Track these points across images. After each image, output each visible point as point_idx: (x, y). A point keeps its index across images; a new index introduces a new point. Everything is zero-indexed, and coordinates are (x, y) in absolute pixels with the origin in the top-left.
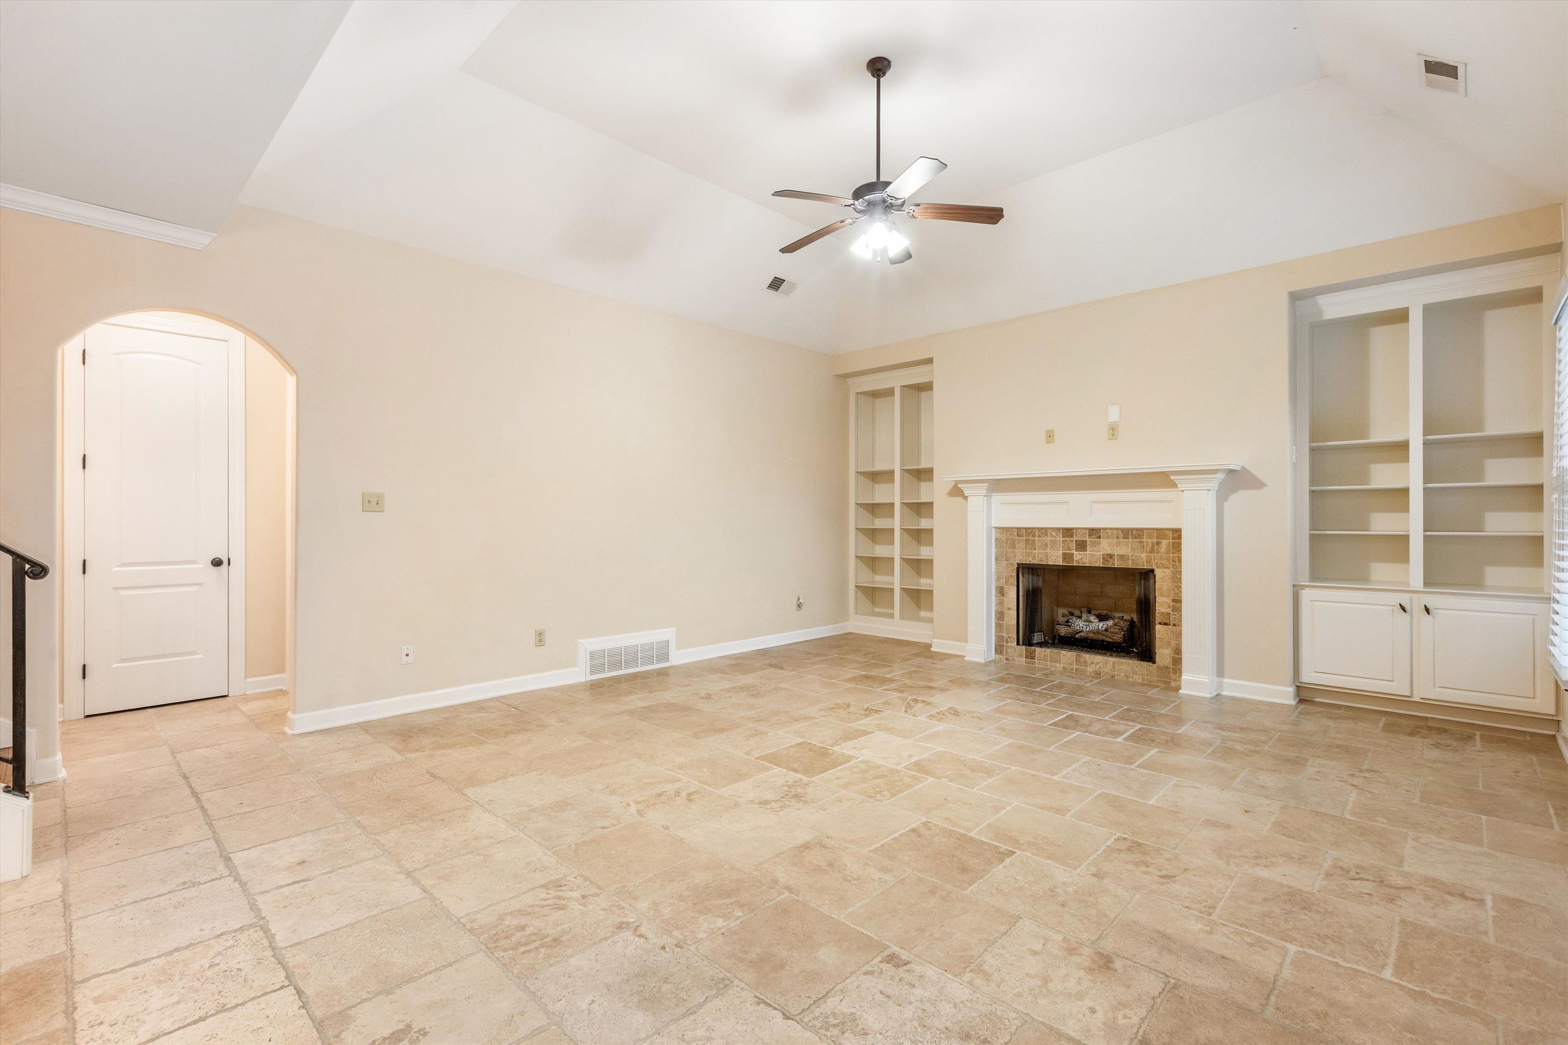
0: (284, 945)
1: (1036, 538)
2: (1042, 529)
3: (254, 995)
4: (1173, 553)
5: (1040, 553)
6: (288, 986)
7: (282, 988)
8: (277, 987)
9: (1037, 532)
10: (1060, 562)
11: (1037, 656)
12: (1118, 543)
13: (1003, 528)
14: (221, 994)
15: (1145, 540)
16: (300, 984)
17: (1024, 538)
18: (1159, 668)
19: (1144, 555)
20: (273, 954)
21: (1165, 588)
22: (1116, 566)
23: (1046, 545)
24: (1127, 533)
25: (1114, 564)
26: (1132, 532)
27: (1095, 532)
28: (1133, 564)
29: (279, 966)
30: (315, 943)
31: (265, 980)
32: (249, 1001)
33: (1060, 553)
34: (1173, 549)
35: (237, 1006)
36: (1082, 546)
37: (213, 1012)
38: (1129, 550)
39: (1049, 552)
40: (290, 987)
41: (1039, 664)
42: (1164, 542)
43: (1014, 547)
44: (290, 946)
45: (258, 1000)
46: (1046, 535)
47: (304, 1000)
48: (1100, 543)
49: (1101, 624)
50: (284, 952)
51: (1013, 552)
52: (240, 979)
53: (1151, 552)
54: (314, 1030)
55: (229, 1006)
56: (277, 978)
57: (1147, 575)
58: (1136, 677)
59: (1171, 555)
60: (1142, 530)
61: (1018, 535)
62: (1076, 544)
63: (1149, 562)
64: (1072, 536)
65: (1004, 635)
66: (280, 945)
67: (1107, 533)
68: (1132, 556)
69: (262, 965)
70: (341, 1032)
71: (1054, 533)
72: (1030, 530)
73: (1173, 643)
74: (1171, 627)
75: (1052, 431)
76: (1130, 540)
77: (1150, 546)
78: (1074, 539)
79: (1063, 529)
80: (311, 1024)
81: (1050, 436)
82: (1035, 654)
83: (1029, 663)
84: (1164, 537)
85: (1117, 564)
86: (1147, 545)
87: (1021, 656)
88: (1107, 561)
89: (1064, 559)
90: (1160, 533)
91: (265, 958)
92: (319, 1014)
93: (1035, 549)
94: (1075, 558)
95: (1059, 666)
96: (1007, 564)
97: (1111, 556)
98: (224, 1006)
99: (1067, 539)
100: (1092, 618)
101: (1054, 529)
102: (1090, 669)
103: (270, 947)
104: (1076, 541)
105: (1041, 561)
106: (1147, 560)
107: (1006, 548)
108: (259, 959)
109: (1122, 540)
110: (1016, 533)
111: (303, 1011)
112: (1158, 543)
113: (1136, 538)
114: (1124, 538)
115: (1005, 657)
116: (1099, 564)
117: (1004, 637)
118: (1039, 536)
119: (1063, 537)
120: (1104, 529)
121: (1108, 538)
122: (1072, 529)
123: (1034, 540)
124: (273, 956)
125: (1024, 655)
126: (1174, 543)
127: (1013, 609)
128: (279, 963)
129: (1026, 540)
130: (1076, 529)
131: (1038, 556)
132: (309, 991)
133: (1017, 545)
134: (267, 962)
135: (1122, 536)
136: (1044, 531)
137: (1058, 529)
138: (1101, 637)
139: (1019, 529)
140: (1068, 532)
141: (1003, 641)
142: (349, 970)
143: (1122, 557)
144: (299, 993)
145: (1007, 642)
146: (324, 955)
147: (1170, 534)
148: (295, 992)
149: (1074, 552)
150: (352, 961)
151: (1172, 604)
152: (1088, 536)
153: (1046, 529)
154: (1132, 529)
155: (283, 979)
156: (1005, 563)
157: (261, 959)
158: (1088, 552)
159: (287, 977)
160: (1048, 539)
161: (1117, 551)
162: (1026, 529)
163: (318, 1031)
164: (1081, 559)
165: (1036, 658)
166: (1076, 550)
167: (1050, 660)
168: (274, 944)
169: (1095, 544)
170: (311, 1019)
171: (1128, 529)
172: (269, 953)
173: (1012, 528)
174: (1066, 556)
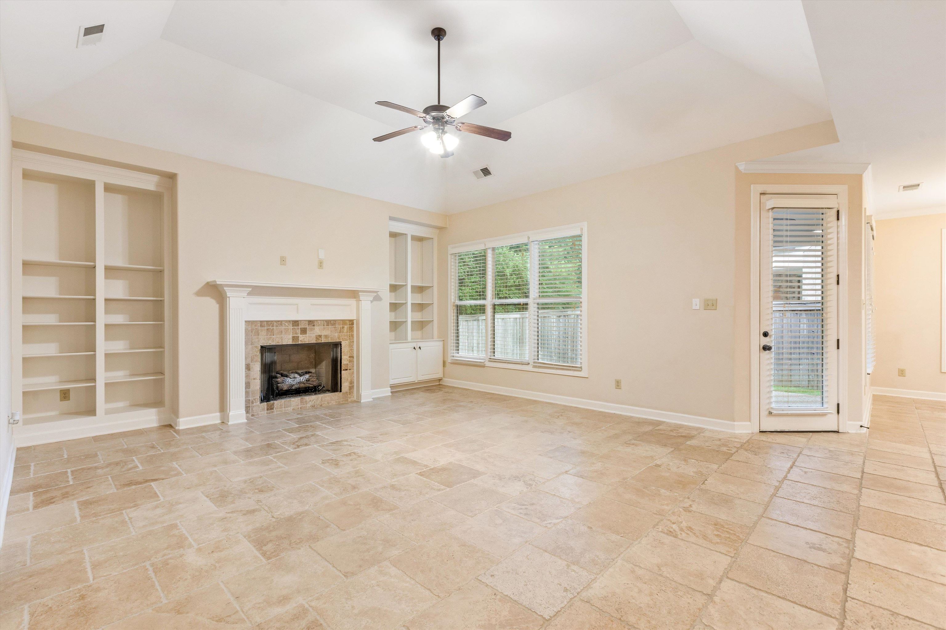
0: (834, 620)
1: (274, 328)
2: (279, 321)
3: (871, 607)
4: (349, 332)
5: (277, 337)
6: (849, 597)
7: (853, 599)
8: (856, 601)
9: (275, 324)
10: (290, 342)
11: (275, 407)
12: (324, 328)
13: (249, 321)
14: (891, 623)
15: (337, 326)
16: (842, 594)
17: (266, 328)
18: (343, 393)
19: (336, 334)
20: (845, 621)
21: (346, 350)
22: (323, 342)
23: (282, 332)
24: (329, 323)
25: (322, 341)
26: (331, 322)
27: (311, 323)
28: (331, 340)
29: (846, 610)
30: (815, 605)
31: (860, 609)
32: (876, 606)
33: (291, 336)
34: (349, 330)
35: (884, 609)
37: (901, 617)
38: (330, 332)
39: (283, 336)
40: (849, 596)
41: (277, 411)
42: (346, 327)
43: (258, 335)
44: (831, 617)
45: (870, 603)
46: (282, 325)
47: (845, 586)
48: (314, 329)
49: (302, 378)
50: (837, 617)
51: (258, 338)
52: (876, 621)
53: (340, 333)
54: (850, 573)
55: (889, 613)
56: (853, 605)
57: (337, 345)
58: (332, 402)
59: (348, 333)
60: (335, 321)
61: (261, 326)
62: (301, 330)
63: (338, 338)
64: (298, 325)
65: (250, 399)
66: (837, 623)
67: (318, 323)
68: (331, 335)
69: (857, 619)
70: (839, 564)
71: (287, 324)
72: (270, 322)
73: (349, 379)
74: (348, 371)
75: (285, 257)
76: (330, 326)
77: (339, 329)
78: (300, 327)
79: (293, 321)
80: (850, 576)
81: (283, 260)
82: (274, 406)
83: (269, 413)
84: (345, 324)
85: (323, 340)
86: (338, 329)
87: (263, 410)
88: (318, 339)
89: (293, 340)
90: (344, 322)
91: (852, 621)
92: (843, 577)
93: (274, 335)
94: (300, 339)
95: (290, 409)
96: (253, 347)
97: (320, 336)
98: (892, 615)
99: (295, 327)
100: (296, 375)
101: (286, 321)
103: (844, 626)
104: (301, 328)
105: (278, 342)
106: (338, 337)
107: (252, 336)
108: (856, 624)
109: (326, 326)
110: (259, 325)
111: (850, 582)
112: (343, 327)
113: (333, 325)
114: (327, 325)
115: (251, 414)
116: (314, 341)
117: (250, 400)
118: (277, 326)
119: (293, 326)
120: (317, 321)
121: (319, 326)
122: (297, 321)
123: (273, 329)
124: (846, 619)
125: (266, 409)
126: (350, 327)
127: (257, 379)
128: (845, 611)
129: (267, 329)
130: (301, 321)
131: (276, 340)
132: (840, 588)
133: (260, 333)
134: (852, 618)
135: (326, 324)
136: (280, 323)
137: (289, 321)
139: (261, 322)
140: (296, 323)
141: (249, 403)
142: (811, 580)
143: (326, 336)
144: (845, 590)
145: (253, 403)
146: (816, 596)
147: (348, 322)
148: (848, 592)
149: (299, 335)
150: (805, 582)
151: (349, 359)
152: (307, 325)
153: (281, 321)
154: (331, 321)
155: (849, 602)
156: (250, 346)
157: (855, 623)
158: (307, 335)
159: (846, 601)
161: (324, 333)
162: (267, 321)
163: (849, 571)
165: (274, 408)
166: (301, 334)
167: (284, 406)
168: (840, 627)
169: (311, 330)
170: (848, 577)
171: (329, 321)
172: (848, 623)
173: (256, 321)
174: (294, 338)
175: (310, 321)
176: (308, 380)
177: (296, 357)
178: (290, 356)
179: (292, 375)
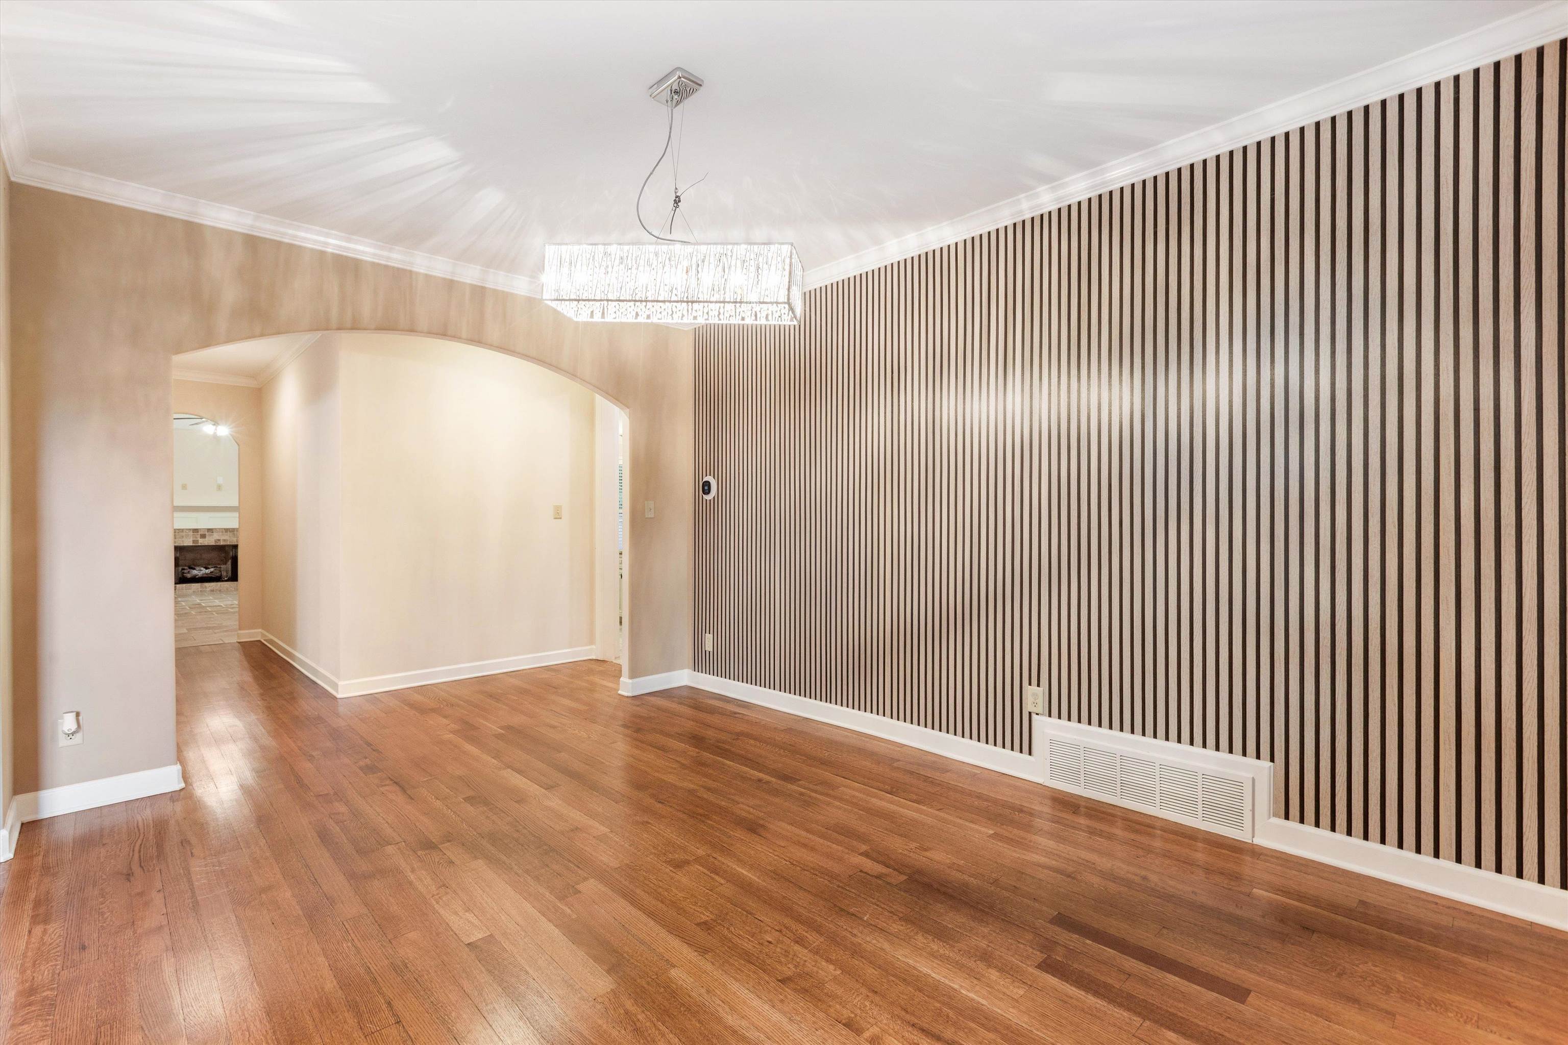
5: (187, 540)
10: (191, 544)
12: (222, 535)
15: (233, 533)
18: (237, 582)
19: (233, 539)
23: (183, 537)
24: (227, 530)
27: (210, 530)
28: (228, 543)
33: (191, 540)
36: (203, 536)
38: (226, 537)
48: (213, 535)
49: (207, 571)
53: (236, 538)
57: (235, 547)
58: (229, 588)
60: (234, 529)
62: (201, 536)
64: (198, 532)
67: (217, 531)
68: (227, 540)
75: (186, 485)
76: (228, 533)
79: (193, 529)
82: (184, 588)
85: (221, 543)
86: (235, 535)
94: (199, 542)
97: (219, 540)
99: (196, 534)
100: (203, 569)
101: (187, 529)
102: (208, 589)
104: (200, 534)
105: (185, 544)
106: (235, 541)
113: (230, 532)
114: (225, 532)
116: (213, 544)
119: (193, 533)
120: (216, 529)
122: (197, 529)
130: (200, 529)
137: (190, 529)
138: (210, 576)
140: (196, 531)
143: (224, 540)
149: (199, 539)
152: (207, 532)
153: (183, 530)
154: (229, 529)
158: (206, 539)
160: (184, 534)
161: (222, 538)
164: (202, 542)
169: (210, 535)
171: (227, 529)
174: (194, 541)
175: (209, 529)
176: (211, 572)
177: (206, 556)
178: (201, 555)
179: (198, 568)
